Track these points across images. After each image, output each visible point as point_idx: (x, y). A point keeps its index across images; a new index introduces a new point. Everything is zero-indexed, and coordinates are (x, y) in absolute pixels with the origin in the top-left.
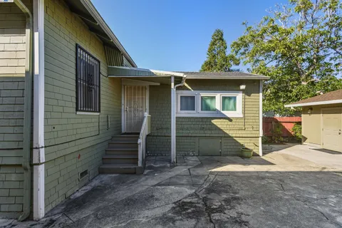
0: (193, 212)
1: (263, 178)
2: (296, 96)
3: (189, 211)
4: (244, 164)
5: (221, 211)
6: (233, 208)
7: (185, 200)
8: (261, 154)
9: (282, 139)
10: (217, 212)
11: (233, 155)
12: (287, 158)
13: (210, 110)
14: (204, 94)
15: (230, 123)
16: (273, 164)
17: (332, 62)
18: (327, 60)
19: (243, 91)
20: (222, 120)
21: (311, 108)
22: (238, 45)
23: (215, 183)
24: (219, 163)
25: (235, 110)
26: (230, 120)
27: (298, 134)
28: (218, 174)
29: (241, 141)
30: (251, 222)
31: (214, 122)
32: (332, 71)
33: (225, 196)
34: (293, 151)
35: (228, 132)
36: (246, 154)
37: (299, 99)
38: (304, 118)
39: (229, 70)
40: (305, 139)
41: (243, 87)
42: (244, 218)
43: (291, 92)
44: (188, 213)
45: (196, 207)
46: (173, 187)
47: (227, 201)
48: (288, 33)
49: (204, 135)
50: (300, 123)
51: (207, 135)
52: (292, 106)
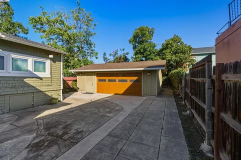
0: (49, 143)
1: (73, 111)
2: (73, 66)
3: (45, 144)
4: (56, 108)
5: (66, 134)
6: (71, 129)
7: (34, 142)
8: (62, 100)
9: (68, 90)
10: (64, 135)
11: (44, 105)
12: (76, 99)
13: (21, 70)
14: (14, 56)
15: (41, 81)
16: (71, 104)
17: (86, 51)
18: (84, 49)
19: (51, 59)
20: (34, 79)
21: (81, 73)
22: (36, 21)
23: (47, 124)
24: (37, 112)
25: (45, 72)
26: (41, 79)
27: (74, 87)
28: (43, 118)
29: (49, 94)
30: (84, 130)
31: (26, 80)
32: (86, 55)
33: (61, 127)
34: (75, 95)
35: (39, 88)
36: (54, 101)
37: (74, 68)
38: (78, 78)
39: (16, 35)
40: (79, 88)
41: (51, 56)
42: (79, 130)
43: (70, 63)
44: (46, 146)
45: (47, 140)
46: (10, 141)
47: (64, 128)
48: (69, 29)
49: (16, 92)
50: (76, 81)
51: (19, 92)
52: (73, 71)
